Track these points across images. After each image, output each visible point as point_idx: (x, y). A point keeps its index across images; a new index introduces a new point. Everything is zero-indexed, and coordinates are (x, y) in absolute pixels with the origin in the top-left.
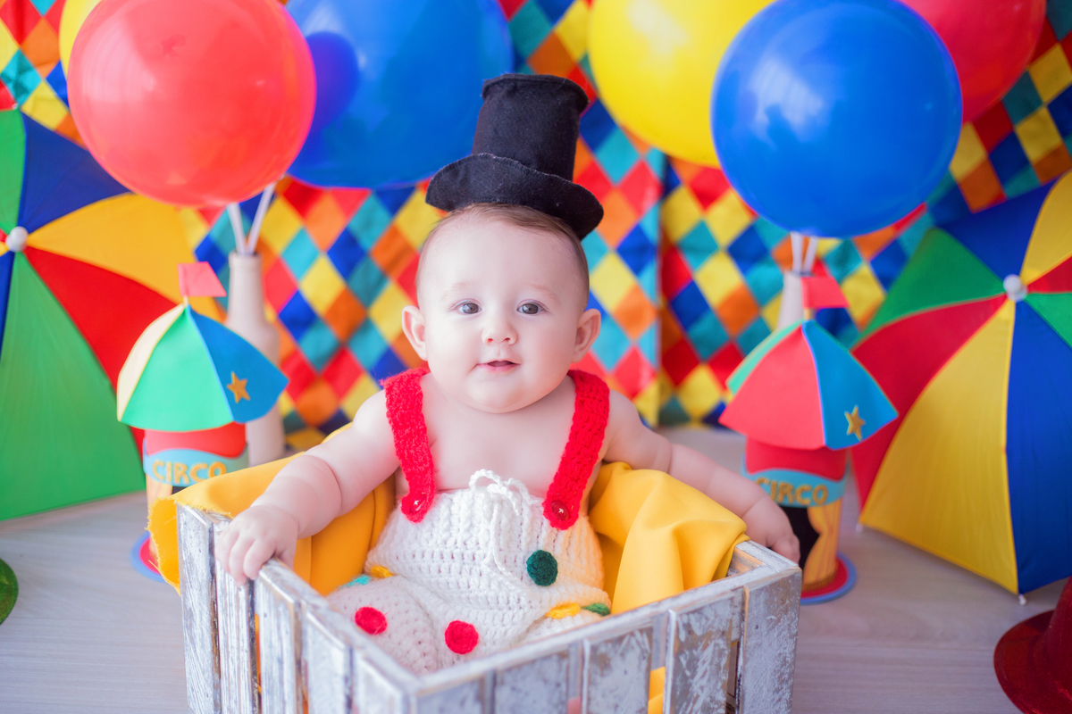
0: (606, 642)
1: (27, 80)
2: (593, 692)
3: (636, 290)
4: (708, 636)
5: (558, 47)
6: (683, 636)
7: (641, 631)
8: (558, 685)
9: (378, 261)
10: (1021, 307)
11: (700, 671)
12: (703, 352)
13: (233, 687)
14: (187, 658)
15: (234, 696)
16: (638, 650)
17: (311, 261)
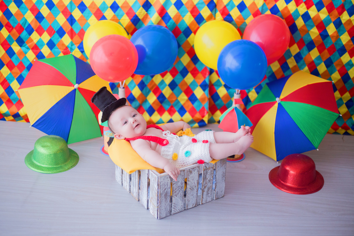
0: (191, 169)
1: (73, 47)
2: (189, 177)
3: (204, 94)
4: (209, 168)
5: (188, 43)
6: (205, 168)
7: (197, 167)
8: (183, 176)
9: (148, 87)
10: (279, 104)
11: (208, 174)
12: (218, 107)
13: (125, 176)
14: (116, 171)
15: (126, 177)
16: (197, 170)
17: (135, 87)
